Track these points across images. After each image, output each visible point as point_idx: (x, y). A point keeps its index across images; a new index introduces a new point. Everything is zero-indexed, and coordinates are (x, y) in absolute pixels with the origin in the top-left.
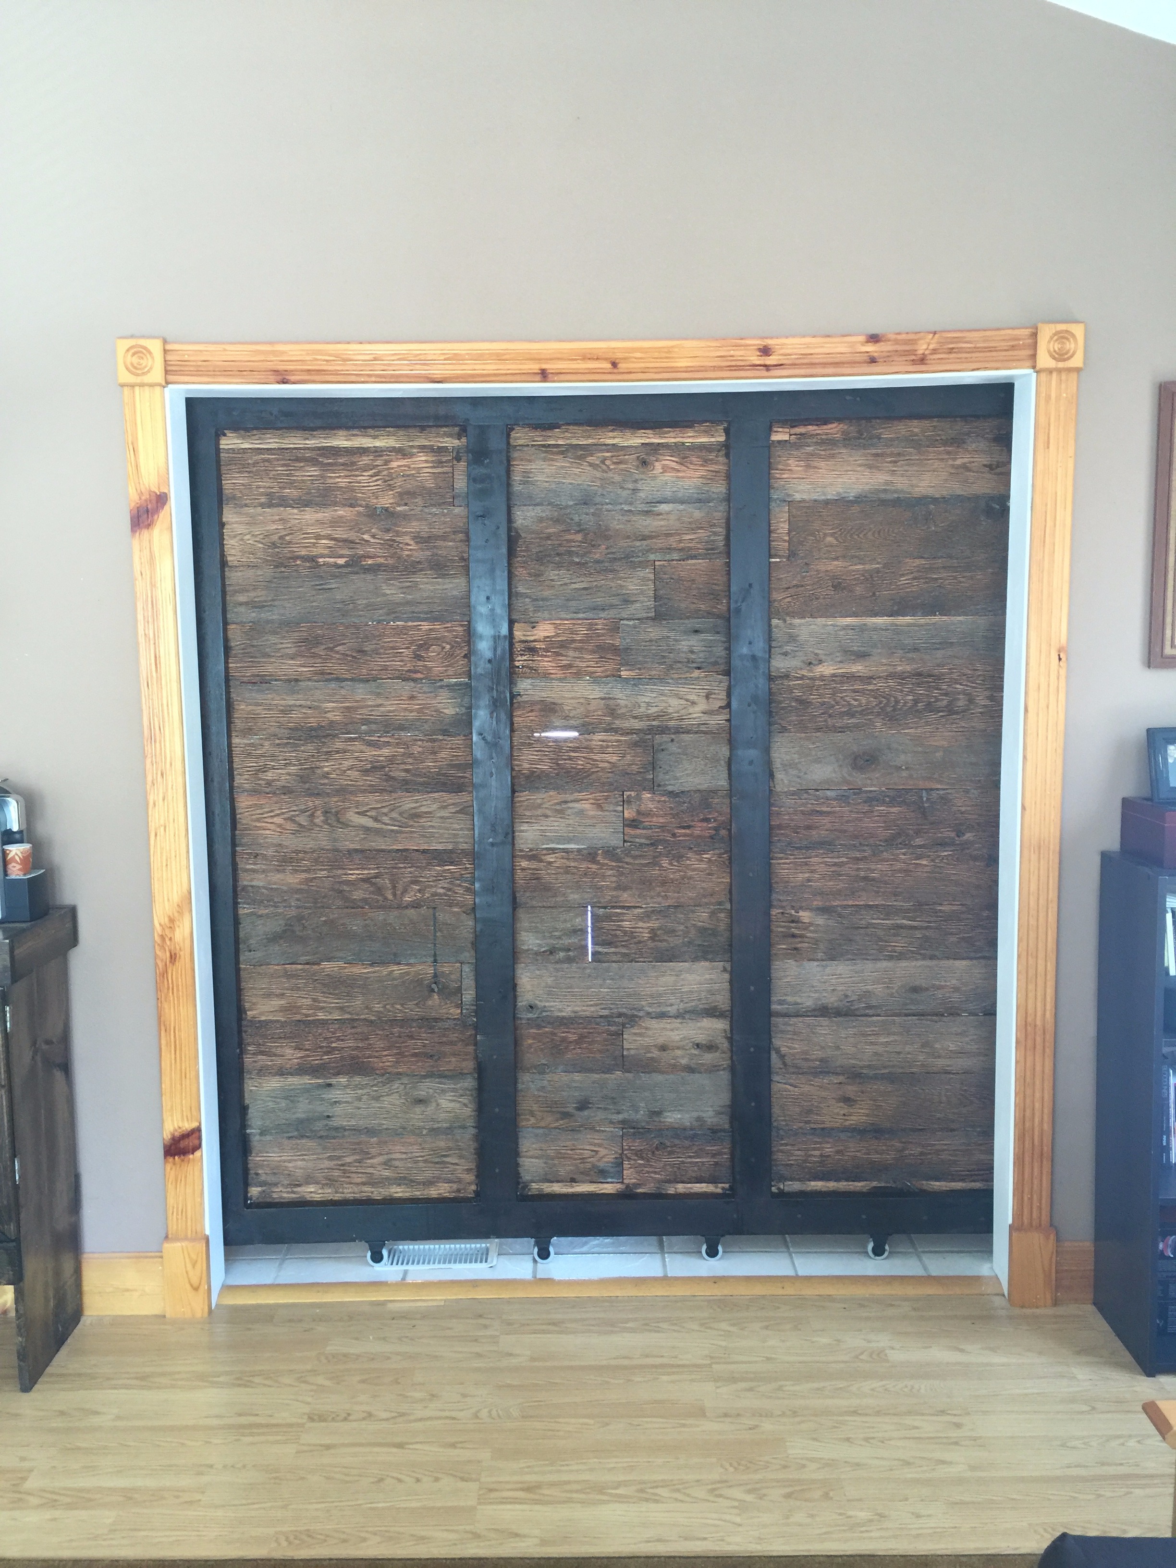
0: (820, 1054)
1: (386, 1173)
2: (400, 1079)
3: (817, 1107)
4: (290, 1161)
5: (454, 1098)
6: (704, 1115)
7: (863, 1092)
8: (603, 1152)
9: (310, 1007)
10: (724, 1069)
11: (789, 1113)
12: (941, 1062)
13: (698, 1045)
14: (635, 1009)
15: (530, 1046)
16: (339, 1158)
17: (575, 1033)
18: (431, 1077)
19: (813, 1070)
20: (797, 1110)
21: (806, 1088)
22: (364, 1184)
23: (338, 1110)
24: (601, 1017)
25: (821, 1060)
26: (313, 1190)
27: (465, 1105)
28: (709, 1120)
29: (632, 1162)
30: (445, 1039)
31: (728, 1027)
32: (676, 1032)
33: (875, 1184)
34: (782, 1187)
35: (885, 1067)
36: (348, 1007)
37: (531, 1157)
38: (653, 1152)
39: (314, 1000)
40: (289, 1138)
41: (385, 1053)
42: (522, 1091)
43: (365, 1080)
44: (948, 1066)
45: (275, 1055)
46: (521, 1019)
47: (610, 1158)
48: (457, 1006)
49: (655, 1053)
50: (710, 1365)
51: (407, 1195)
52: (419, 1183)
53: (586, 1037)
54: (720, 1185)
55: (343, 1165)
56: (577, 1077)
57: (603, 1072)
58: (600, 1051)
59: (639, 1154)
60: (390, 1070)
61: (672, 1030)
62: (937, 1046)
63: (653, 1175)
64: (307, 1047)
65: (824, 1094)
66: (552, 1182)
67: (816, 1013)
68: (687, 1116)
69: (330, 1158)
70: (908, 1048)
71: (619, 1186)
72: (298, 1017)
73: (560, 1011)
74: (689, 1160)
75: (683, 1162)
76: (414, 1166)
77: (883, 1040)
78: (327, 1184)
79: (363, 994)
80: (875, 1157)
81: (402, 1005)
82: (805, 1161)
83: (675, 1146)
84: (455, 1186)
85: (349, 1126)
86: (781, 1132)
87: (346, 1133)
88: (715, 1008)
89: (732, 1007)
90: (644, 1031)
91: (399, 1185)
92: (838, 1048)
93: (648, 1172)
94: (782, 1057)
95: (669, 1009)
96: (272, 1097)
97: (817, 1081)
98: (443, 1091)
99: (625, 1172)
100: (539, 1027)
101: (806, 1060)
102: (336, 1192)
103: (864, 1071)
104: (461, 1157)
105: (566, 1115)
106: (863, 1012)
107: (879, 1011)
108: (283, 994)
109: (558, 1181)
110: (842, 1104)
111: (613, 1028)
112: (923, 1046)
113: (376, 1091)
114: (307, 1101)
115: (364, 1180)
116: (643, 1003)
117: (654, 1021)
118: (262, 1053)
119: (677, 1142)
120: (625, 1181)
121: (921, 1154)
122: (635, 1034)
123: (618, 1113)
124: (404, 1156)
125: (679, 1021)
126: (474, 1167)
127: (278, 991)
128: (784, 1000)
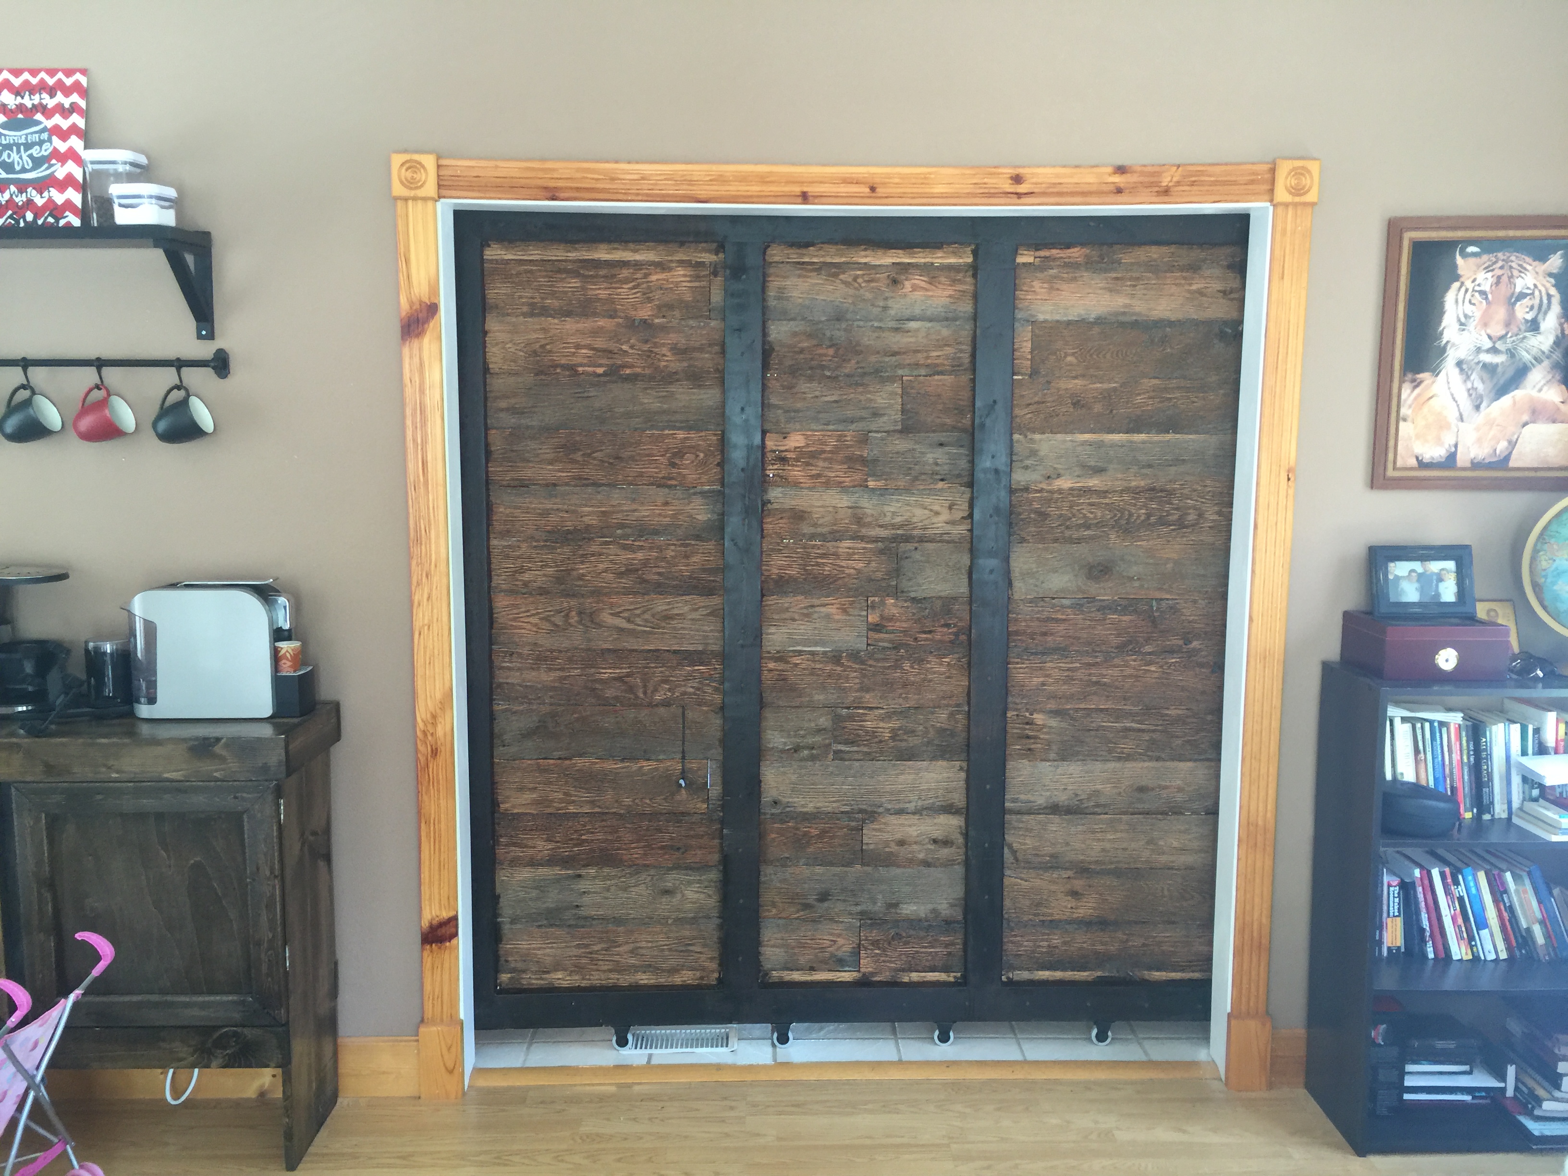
0: (1048, 850)
1: (632, 961)
2: (647, 870)
3: (1046, 900)
4: (539, 949)
5: (700, 890)
6: (939, 907)
7: (1090, 886)
8: (841, 941)
9: (561, 801)
10: (959, 864)
11: (1019, 905)
12: (1163, 859)
13: (935, 841)
14: (875, 805)
15: (774, 839)
16: (587, 946)
17: (816, 828)
18: (676, 868)
19: (1042, 865)
20: (1028, 903)
21: (1038, 882)
22: (610, 971)
23: (586, 899)
24: (842, 812)
25: (1052, 856)
26: (560, 977)
27: (710, 896)
28: (944, 912)
29: (869, 952)
30: (692, 833)
31: (963, 824)
32: (915, 828)
33: (1099, 974)
34: (1011, 976)
35: (1112, 863)
36: (599, 801)
37: (773, 946)
38: (889, 943)
39: (565, 794)
40: (540, 926)
41: (633, 845)
42: (764, 883)
43: (613, 872)
44: (1173, 862)
45: (526, 846)
46: (765, 814)
47: (847, 948)
48: (703, 802)
49: (894, 848)
50: (948, 1145)
51: (652, 981)
52: (663, 971)
53: (827, 832)
54: (952, 974)
55: (591, 953)
56: (819, 870)
57: (843, 866)
58: (841, 845)
59: (876, 943)
60: (638, 862)
61: (910, 826)
62: (1161, 843)
63: (888, 964)
64: (558, 839)
65: (1053, 888)
66: (792, 970)
67: (1047, 811)
68: (923, 908)
69: (578, 946)
70: (1133, 845)
71: (855, 974)
72: (549, 810)
73: (803, 806)
74: (923, 950)
75: (917, 952)
76: (659, 954)
77: (1110, 836)
78: (574, 971)
79: (614, 789)
80: (1099, 948)
81: (651, 800)
82: (1033, 952)
83: (910, 937)
84: (698, 974)
85: (597, 915)
86: (1012, 924)
87: (594, 922)
88: (951, 806)
89: (968, 803)
90: (882, 826)
91: (645, 972)
92: (1067, 844)
93: (884, 961)
94: (1014, 852)
95: (907, 805)
96: (523, 887)
97: (1047, 875)
98: (689, 883)
99: (862, 961)
100: (783, 822)
101: (1037, 855)
102: (583, 979)
103: (1093, 867)
104: (705, 946)
105: (807, 906)
106: (1092, 810)
107: (1106, 810)
108: (536, 788)
109: (798, 970)
110: (1070, 898)
111: (853, 824)
112: (1148, 843)
113: (624, 882)
114: (556, 891)
115: (610, 967)
116: (883, 800)
117: (893, 817)
118: (514, 844)
119: (912, 932)
120: (862, 970)
121: (1144, 945)
122: (874, 829)
123: (857, 905)
124: (650, 945)
125: (917, 817)
126: (716, 956)
127: (532, 785)
128: (1017, 799)
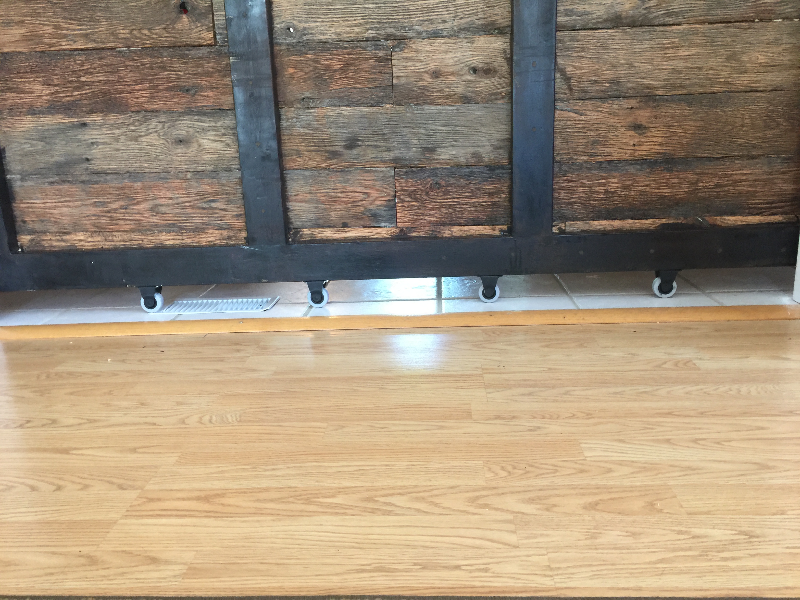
0: (610, 74)
1: (155, 220)
2: (156, 116)
3: (604, 137)
4: (55, 208)
5: (216, 138)
6: (480, 150)
7: (656, 117)
8: (375, 194)
9: (52, 36)
10: (503, 98)
11: (573, 145)
12: (746, 78)
13: (475, 70)
14: (404, 28)
15: (292, 76)
16: (104, 204)
17: (339, 60)
18: (188, 114)
19: (602, 94)
20: (582, 141)
21: (594, 116)
22: (133, 231)
23: (95, 152)
24: (367, 40)
25: (612, 82)
26: (82, 238)
27: (228, 145)
28: (488, 156)
29: (406, 204)
30: (200, 70)
31: (507, 46)
32: (451, 55)
33: (663, 221)
34: (563, 226)
35: (683, 87)
36: (93, 34)
37: (302, 201)
38: (427, 193)
39: (57, 27)
40: (51, 183)
41: (138, 87)
42: (286, 129)
43: (121, 118)
44: (756, 82)
45: (23, 92)
46: (280, 44)
47: (382, 201)
48: (208, 30)
49: (428, 81)
51: (178, 242)
52: (188, 230)
53: (352, 64)
54: (498, 227)
55: (109, 212)
56: (346, 111)
57: (372, 106)
58: (369, 81)
59: (412, 195)
60: (146, 106)
61: (446, 52)
62: (745, 58)
63: (427, 218)
64: (56, 82)
65: (613, 121)
66: (323, 227)
67: (608, 25)
68: (463, 151)
69: (95, 204)
70: (712, 63)
71: (393, 230)
72: (41, 48)
73: (322, 33)
74: (466, 200)
75: (459, 203)
76: (182, 212)
77: (682, 53)
78: (96, 232)
79: (108, 18)
80: (665, 191)
81: (149, 30)
82: (589, 198)
83: (450, 185)
84: (225, 233)
85: (109, 169)
86: (564, 168)
87: (109, 177)
88: (493, 23)
89: (512, 21)
90: (414, 54)
91: (169, 232)
92: (631, 66)
93: (423, 215)
94: (567, 79)
95: (442, 26)
96: (27, 139)
97: (606, 106)
98: (204, 130)
99: (398, 214)
100: (301, 54)
101: (595, 81)
102: (106, 240)
103: (660, 93)
104: (229, 202)
105: (334, 154)
106: (661, 21)
107: (680, 20)
108: (23, 22)
109: (330, 227)
110: (632, 133)
111: (380, 53)
112: (728, 59)
113: (133, 131)
114: (64, 142)
115: (132, 227)
116: (413, 21)
117: (425, 42)
118: (10, 90)
119: (453, 181)
120: (399, 225)
121: (718, 186)
122: (405, 58)
123: (389, 151)
124: (170, 202)
125: (452, 41)
126: (242, 213)
127: (17, 19)
128: (572, 10)
